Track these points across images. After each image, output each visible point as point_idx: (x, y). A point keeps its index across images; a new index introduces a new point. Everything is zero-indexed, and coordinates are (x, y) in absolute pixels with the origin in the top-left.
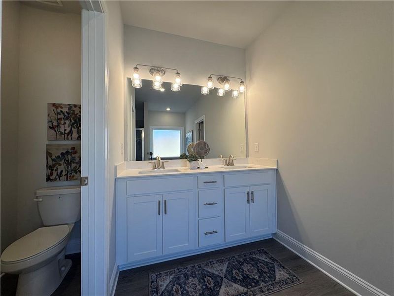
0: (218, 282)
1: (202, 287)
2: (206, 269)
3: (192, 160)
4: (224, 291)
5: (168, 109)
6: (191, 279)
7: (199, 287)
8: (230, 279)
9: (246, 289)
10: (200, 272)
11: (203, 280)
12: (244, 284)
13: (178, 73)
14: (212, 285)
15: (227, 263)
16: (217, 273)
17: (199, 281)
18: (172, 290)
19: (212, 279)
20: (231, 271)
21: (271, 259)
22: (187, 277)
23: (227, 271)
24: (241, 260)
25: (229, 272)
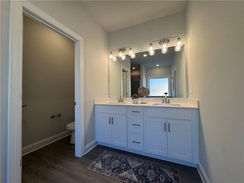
0: (127, 169)
1: (118, 166)
2: (128, 160)
3: (134, 98)
4: (125, 174)
5: (158, 65)
6: (117, 160)
7: (117, 165)
8: (134, 171)
9: (137, 180)
10: (124, 160)
11: (122, 164)
12: (139, 178)
13: (131, 48)
14: (123, 168)
15: (142, 164)
16: (131, 165)
17: (120, 163)
18: (107, 160)
19: (126, 166)
20: (139, 168)
21: (175, 177)
22: (117, 158)
23: (137, 167)
24: (153, 167)
25: (138, 168)
